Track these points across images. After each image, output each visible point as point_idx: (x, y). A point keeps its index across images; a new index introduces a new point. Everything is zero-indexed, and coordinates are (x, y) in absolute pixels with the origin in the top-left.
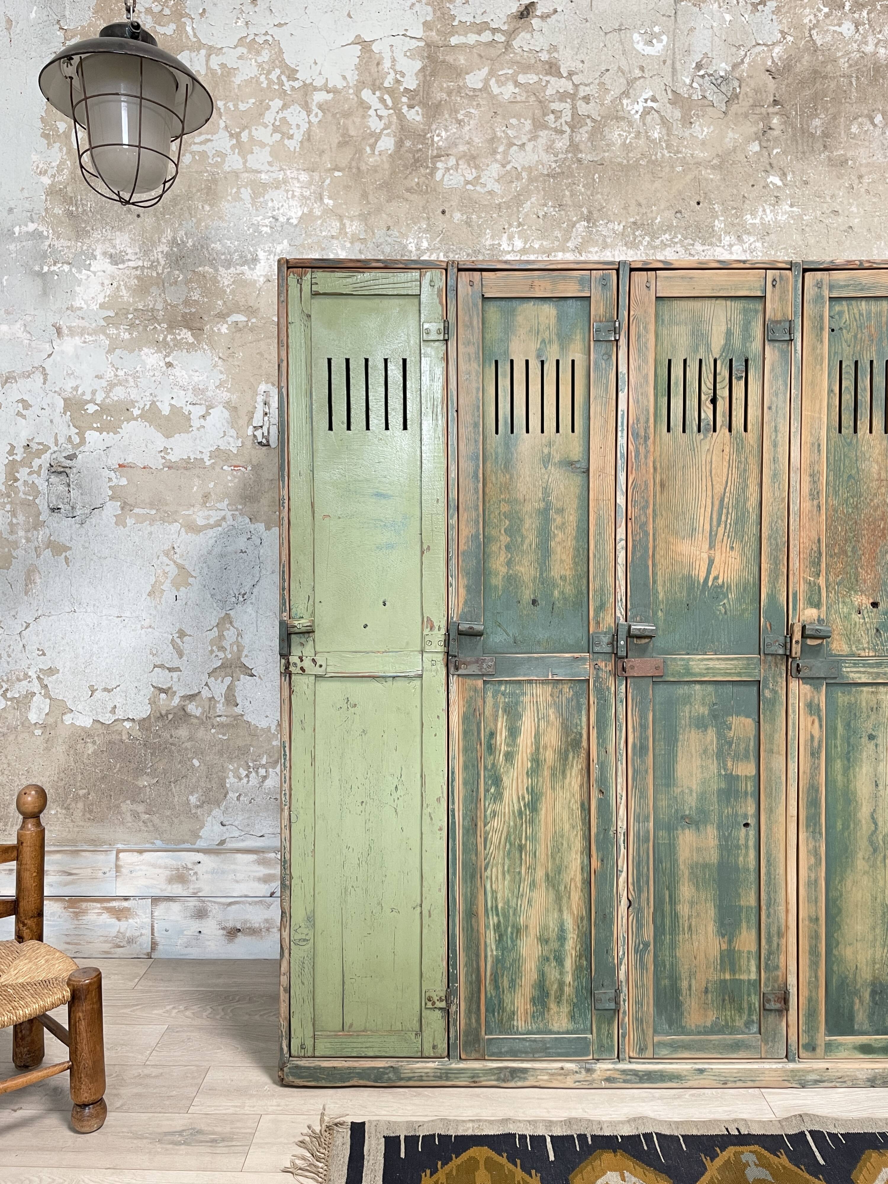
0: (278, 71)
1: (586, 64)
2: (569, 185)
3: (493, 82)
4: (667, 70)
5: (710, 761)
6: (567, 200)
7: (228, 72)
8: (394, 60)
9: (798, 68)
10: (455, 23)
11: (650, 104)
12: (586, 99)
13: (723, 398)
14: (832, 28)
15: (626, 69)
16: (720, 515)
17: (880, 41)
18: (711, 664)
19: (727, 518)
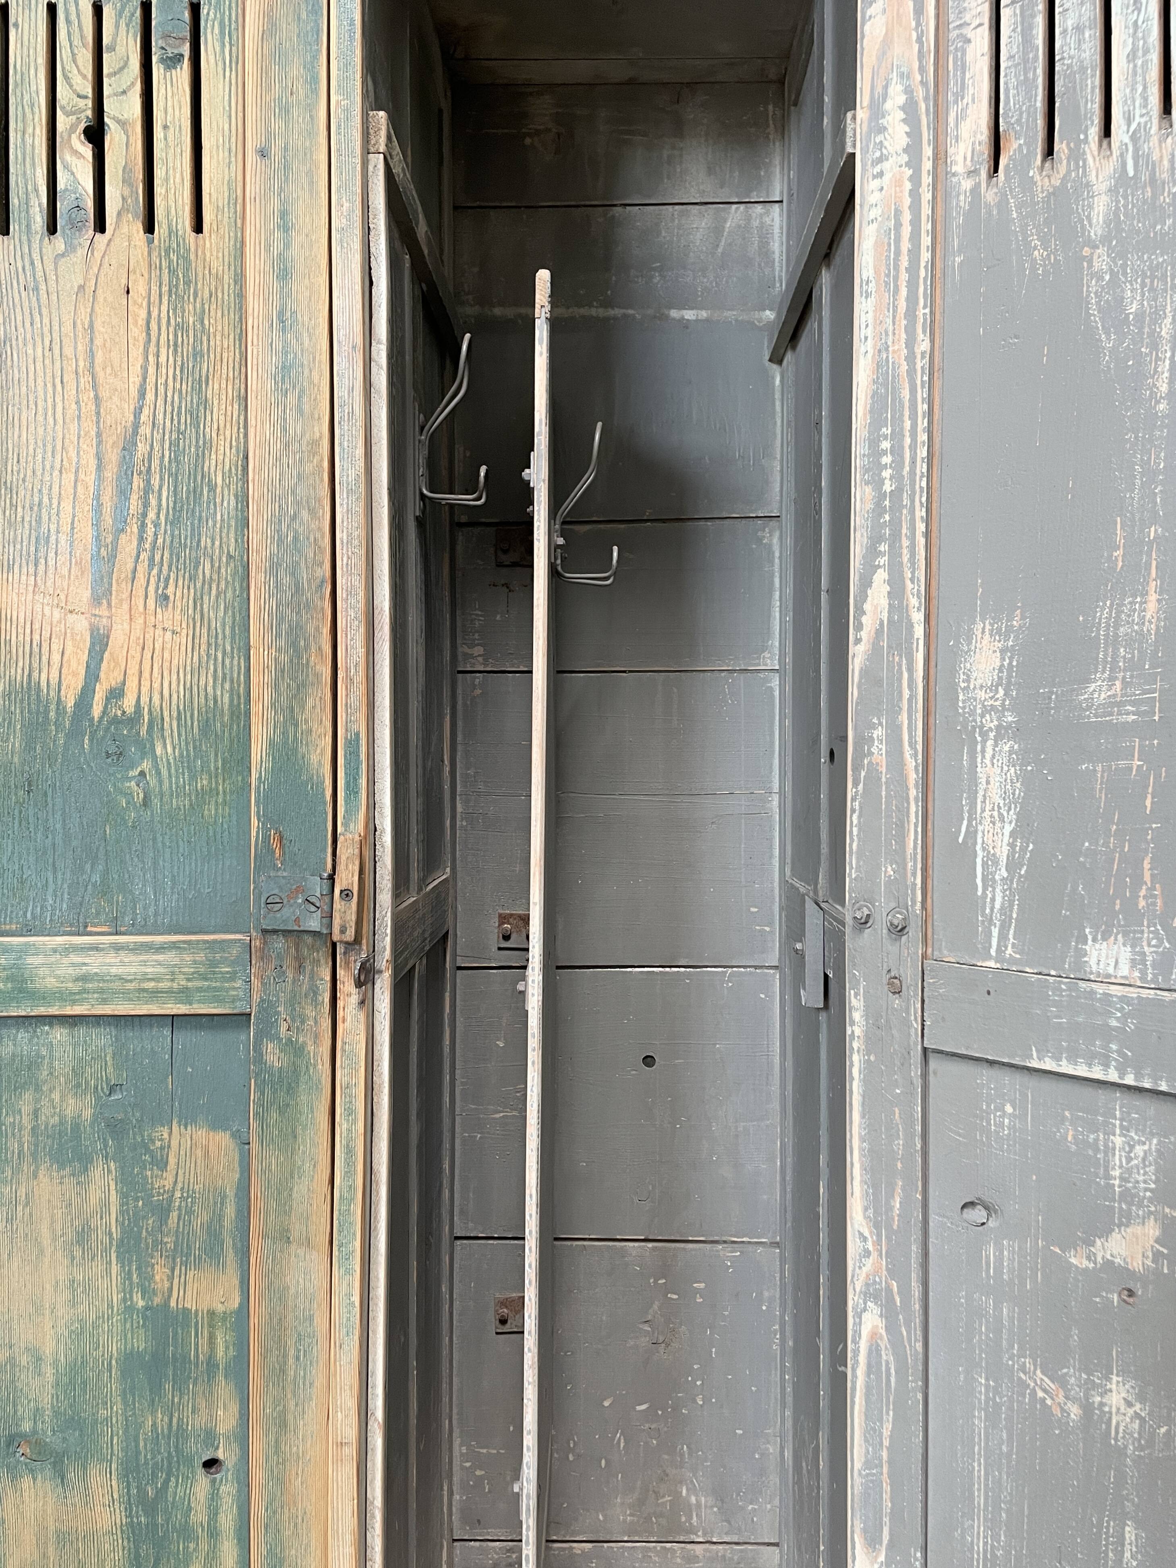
5: (98, 1267)
13: (122, 124)
16: (123, 493)
18: (95, 964)
19: (146, 505)
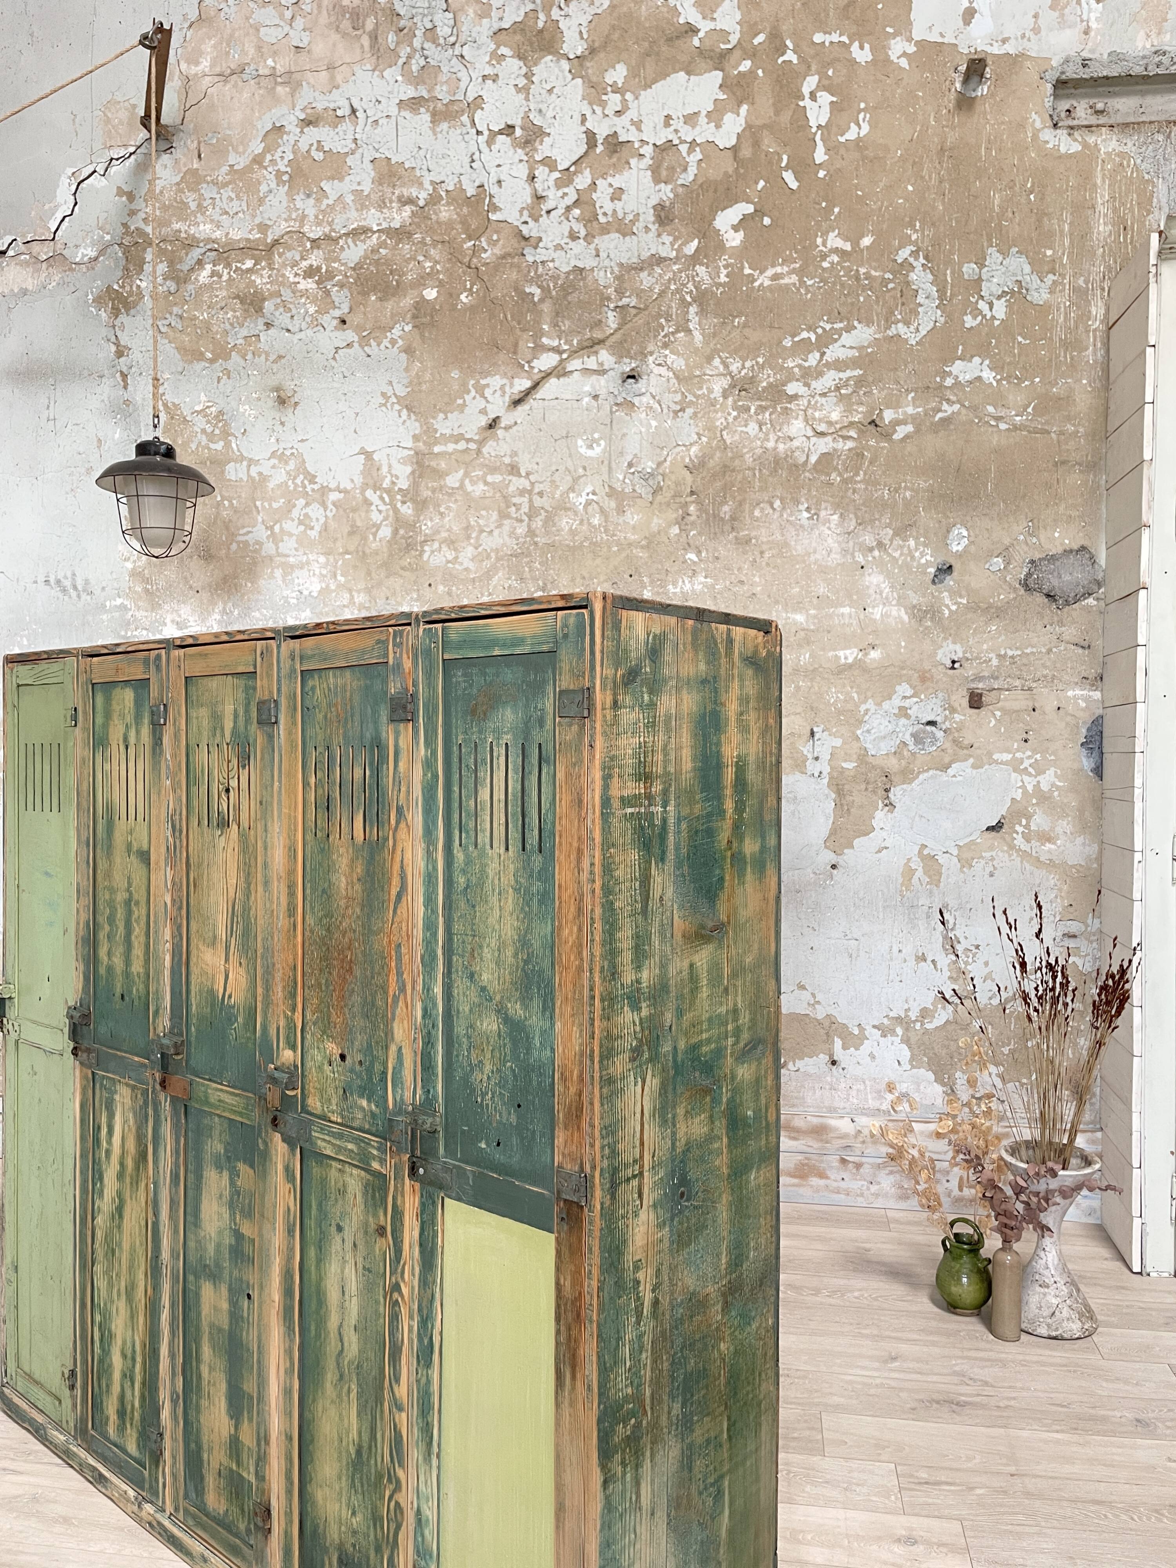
0: (302, 477)
1: (541, 466)
2: (528, 563)
3: (467, 481)
4: (604, 469)
6: (527, 575)
7: (264, 478)
8: (390, 466)
9: (712, 463)
10: (438, 435)
11: (591, 497)
12: (541, 494)
14: (740, 429)
15: (572, 469)
17: (779, 437)
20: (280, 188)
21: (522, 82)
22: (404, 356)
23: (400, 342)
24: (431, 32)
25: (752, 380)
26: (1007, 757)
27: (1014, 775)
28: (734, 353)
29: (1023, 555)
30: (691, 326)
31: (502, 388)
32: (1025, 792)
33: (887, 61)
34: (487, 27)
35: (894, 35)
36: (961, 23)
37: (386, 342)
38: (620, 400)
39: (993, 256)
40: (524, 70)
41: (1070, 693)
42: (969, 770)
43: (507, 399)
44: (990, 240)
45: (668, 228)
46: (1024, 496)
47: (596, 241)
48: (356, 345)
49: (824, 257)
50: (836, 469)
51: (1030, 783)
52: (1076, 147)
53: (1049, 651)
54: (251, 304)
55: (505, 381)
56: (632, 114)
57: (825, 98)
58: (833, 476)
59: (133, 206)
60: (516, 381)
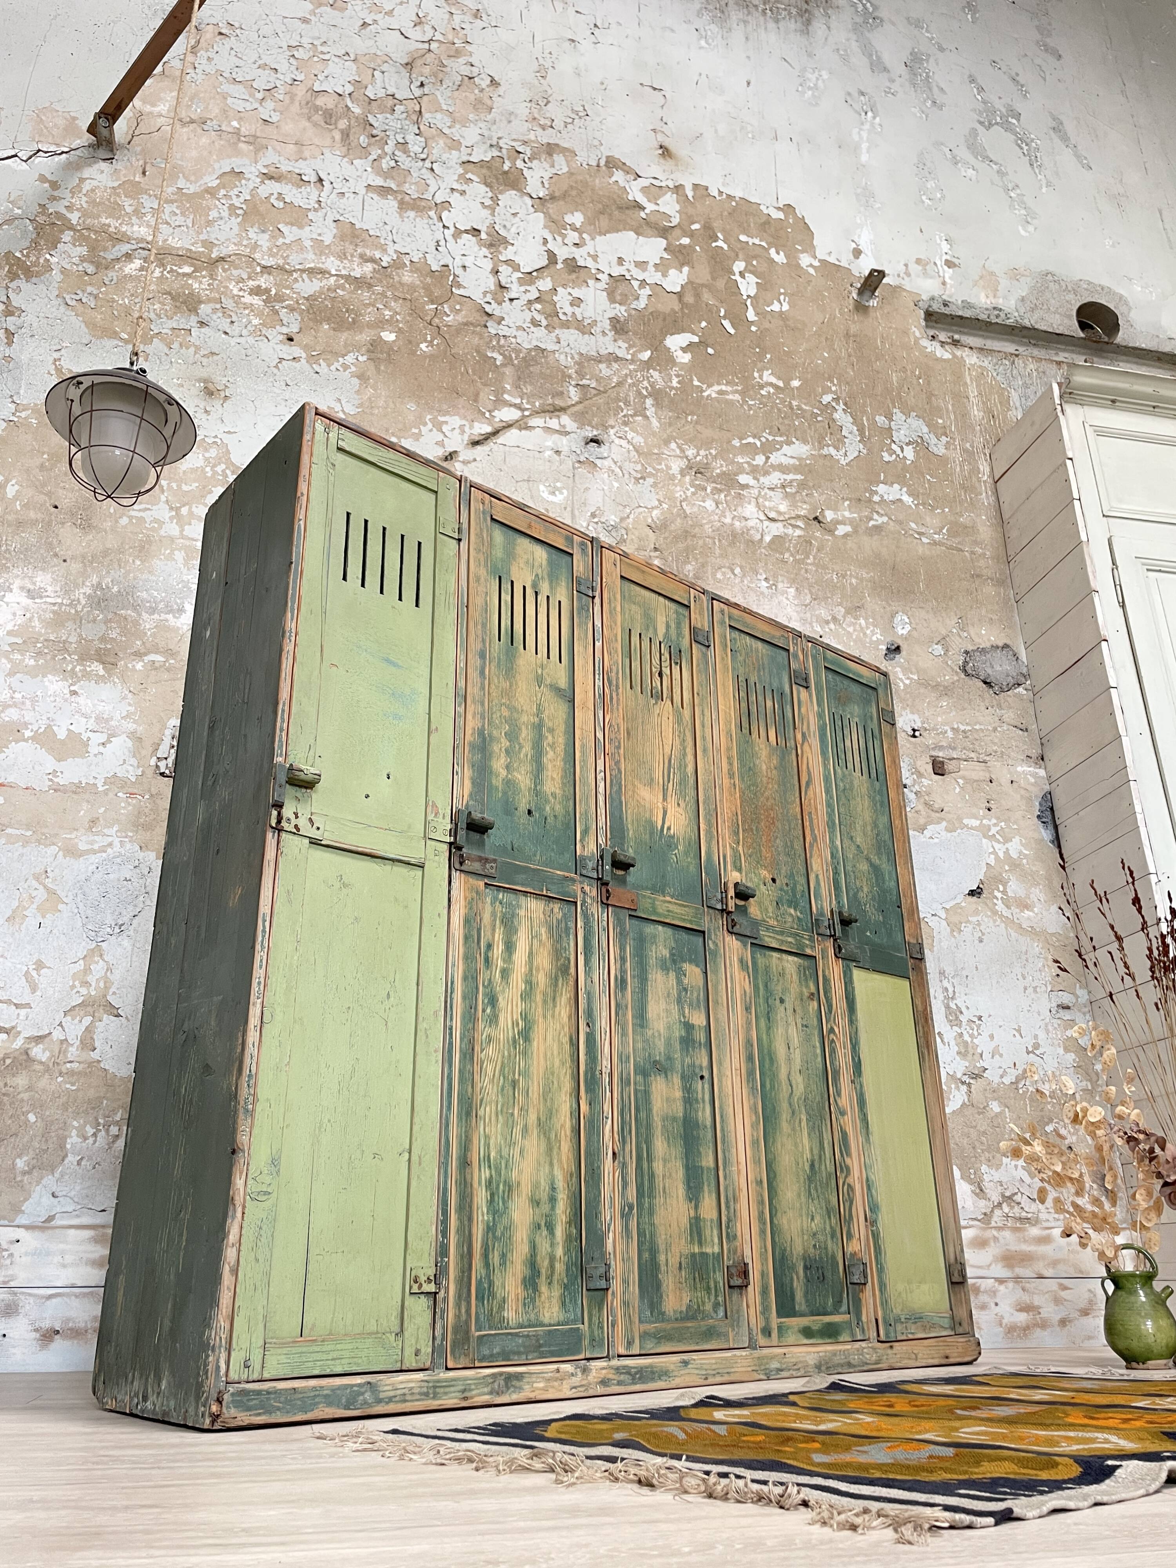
4: (567, 514)
9: (673, 527)
14: (698, 503)
17: (735, 516)
20: (233, 218)
21: (488, 202)
22: (356, 381)
23: (353, 369)
24: (403, 145)
25: (707, 466)
26: (975, 823)
27: (984, 841)
28: (690, 441)
29: (959, 644)
30: (648, 413)
31: (462, 427)
32: (997, 858)
33: (798, 266)
34: (455, 157)
35: (802, 252)
36: (852, 257)
37: (336, 365)
38: (582, 459)
39: (898, 416)
40: (490, 194)
41: (1019, 769)
42: (944, 833)
43: (466, 437)
44: (893, 404)
45: (624, 337)
46: (951, 598)
47: (557, 331)
48: (303, 361)
49: (762, 387)
50: (788, 550)
51: (1000, 849)
52: (947, 356)
53: (995, 729)
54: (184, 302)
55: (464, 422)
56: (589, 247)
57: (751, 279)
58: (787, 555)
59: (56, 193)
60: (476, 424)
